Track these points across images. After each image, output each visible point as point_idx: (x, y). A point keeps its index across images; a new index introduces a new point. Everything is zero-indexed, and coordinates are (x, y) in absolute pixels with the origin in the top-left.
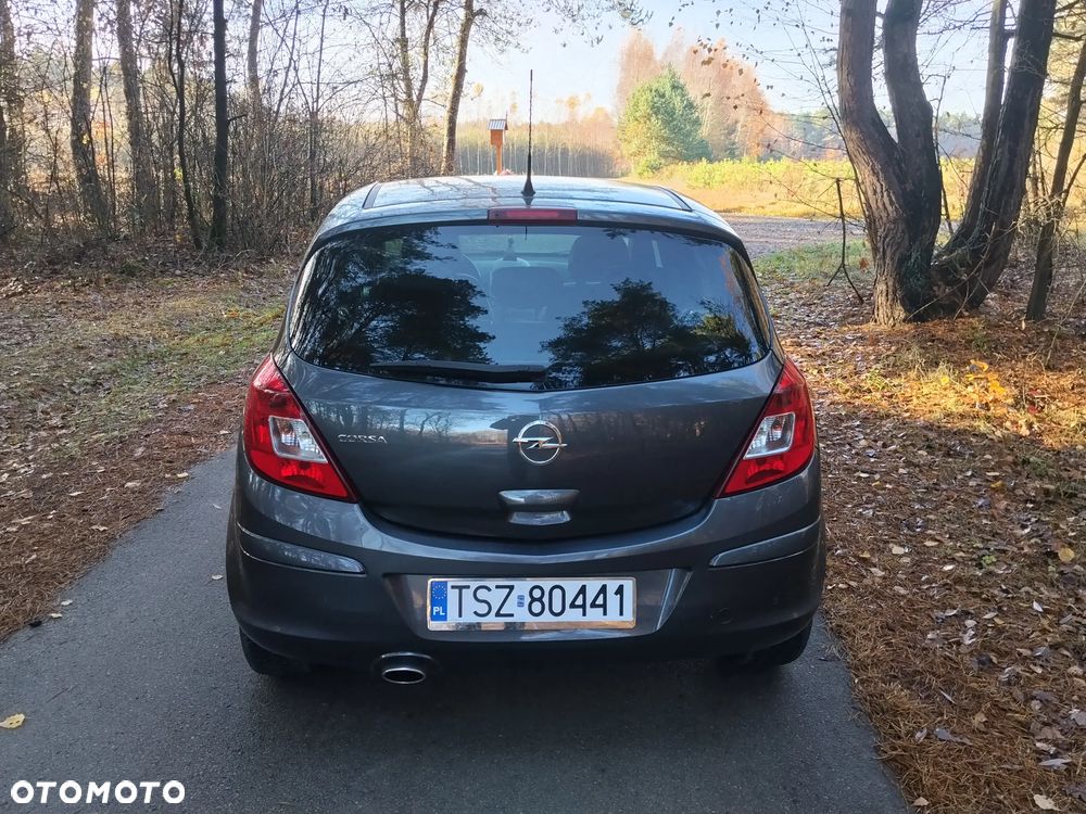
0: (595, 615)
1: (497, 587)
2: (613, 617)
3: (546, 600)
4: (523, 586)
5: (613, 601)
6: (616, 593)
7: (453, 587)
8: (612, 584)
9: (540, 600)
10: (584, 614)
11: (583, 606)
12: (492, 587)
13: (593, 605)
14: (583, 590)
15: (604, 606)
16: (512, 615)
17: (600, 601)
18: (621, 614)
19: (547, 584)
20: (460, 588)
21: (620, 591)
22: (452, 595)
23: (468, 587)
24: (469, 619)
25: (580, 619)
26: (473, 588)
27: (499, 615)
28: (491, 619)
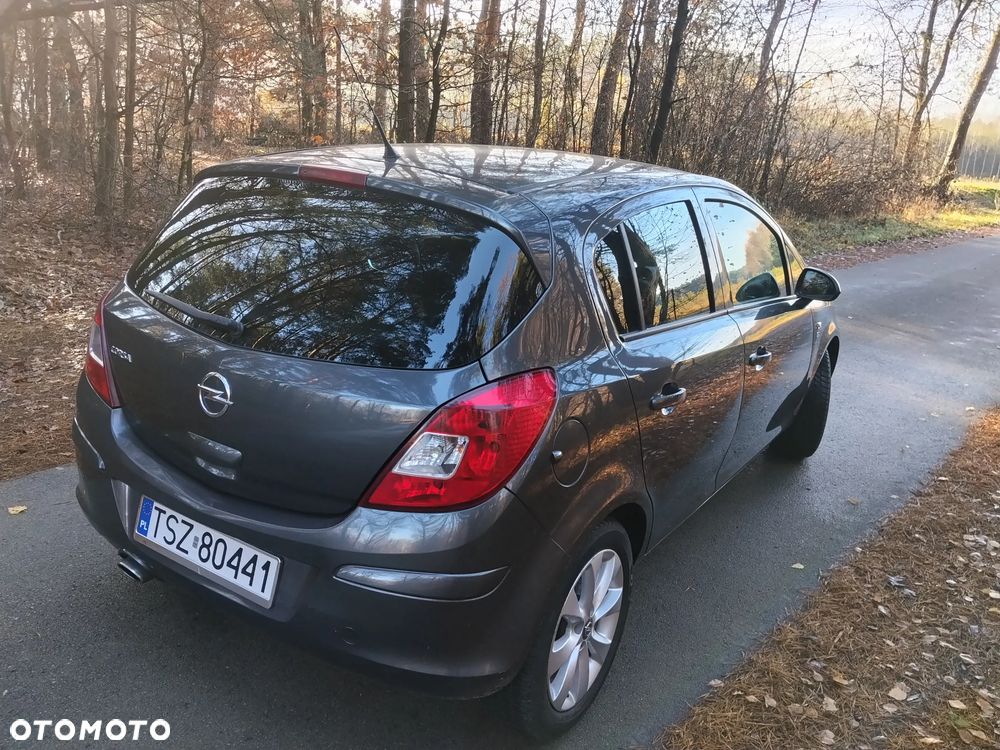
0: (242, 581)
1: (183, 522)
2: (256, 589)
3: (212, 549)
4: (200, 529)
5: (259, 573)
6: (264, 568)
7: (156, 508)
8: (263, 557)
9: (208, 547)
10: (236, 577)
11: (236, 568)
12: (180, 521)
13: (244, 571)
14: (239, 553)
15: (251, 575)
16: (186, 552)
17: (249, 570)
18: (263, 591)
19: (216, 535)
20: (161, 511)
21: (266, 567)
22: (155, 514)
23: (164, 512)
24: (159, 541)
25: (231, 579)
26: (168, 514)
27: (178, 547)
28: (173, 548)
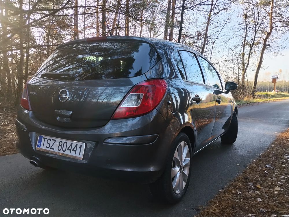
0: (73, 153)
1: (53, 140)
2: (77, 155)
3: (62, 146)
4: (58, 140)
5: (78, 150)
6: (79, 148)
7: (44, 138)
8: (79, 144)
9: (61, 146)
10: (70, 153)
11: (70, 150)
12: (51, 140)
13: (73, 150)
14: (71, 145)
15: (76, 151)
16: (54, 149)
17: (75, 149)
18: (79, 155)
19: (64, 141)
20: (45, 138)
21: (80, 147)
22: (43, 140)
23: (46, 139)
24: (45, 148)
25: (69, 154)
26: (47, 139)
27: (51, 148)
28: (49, 149)
